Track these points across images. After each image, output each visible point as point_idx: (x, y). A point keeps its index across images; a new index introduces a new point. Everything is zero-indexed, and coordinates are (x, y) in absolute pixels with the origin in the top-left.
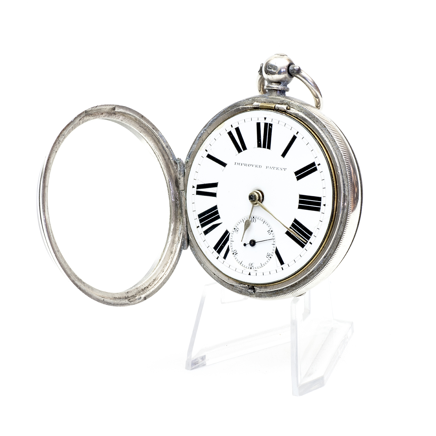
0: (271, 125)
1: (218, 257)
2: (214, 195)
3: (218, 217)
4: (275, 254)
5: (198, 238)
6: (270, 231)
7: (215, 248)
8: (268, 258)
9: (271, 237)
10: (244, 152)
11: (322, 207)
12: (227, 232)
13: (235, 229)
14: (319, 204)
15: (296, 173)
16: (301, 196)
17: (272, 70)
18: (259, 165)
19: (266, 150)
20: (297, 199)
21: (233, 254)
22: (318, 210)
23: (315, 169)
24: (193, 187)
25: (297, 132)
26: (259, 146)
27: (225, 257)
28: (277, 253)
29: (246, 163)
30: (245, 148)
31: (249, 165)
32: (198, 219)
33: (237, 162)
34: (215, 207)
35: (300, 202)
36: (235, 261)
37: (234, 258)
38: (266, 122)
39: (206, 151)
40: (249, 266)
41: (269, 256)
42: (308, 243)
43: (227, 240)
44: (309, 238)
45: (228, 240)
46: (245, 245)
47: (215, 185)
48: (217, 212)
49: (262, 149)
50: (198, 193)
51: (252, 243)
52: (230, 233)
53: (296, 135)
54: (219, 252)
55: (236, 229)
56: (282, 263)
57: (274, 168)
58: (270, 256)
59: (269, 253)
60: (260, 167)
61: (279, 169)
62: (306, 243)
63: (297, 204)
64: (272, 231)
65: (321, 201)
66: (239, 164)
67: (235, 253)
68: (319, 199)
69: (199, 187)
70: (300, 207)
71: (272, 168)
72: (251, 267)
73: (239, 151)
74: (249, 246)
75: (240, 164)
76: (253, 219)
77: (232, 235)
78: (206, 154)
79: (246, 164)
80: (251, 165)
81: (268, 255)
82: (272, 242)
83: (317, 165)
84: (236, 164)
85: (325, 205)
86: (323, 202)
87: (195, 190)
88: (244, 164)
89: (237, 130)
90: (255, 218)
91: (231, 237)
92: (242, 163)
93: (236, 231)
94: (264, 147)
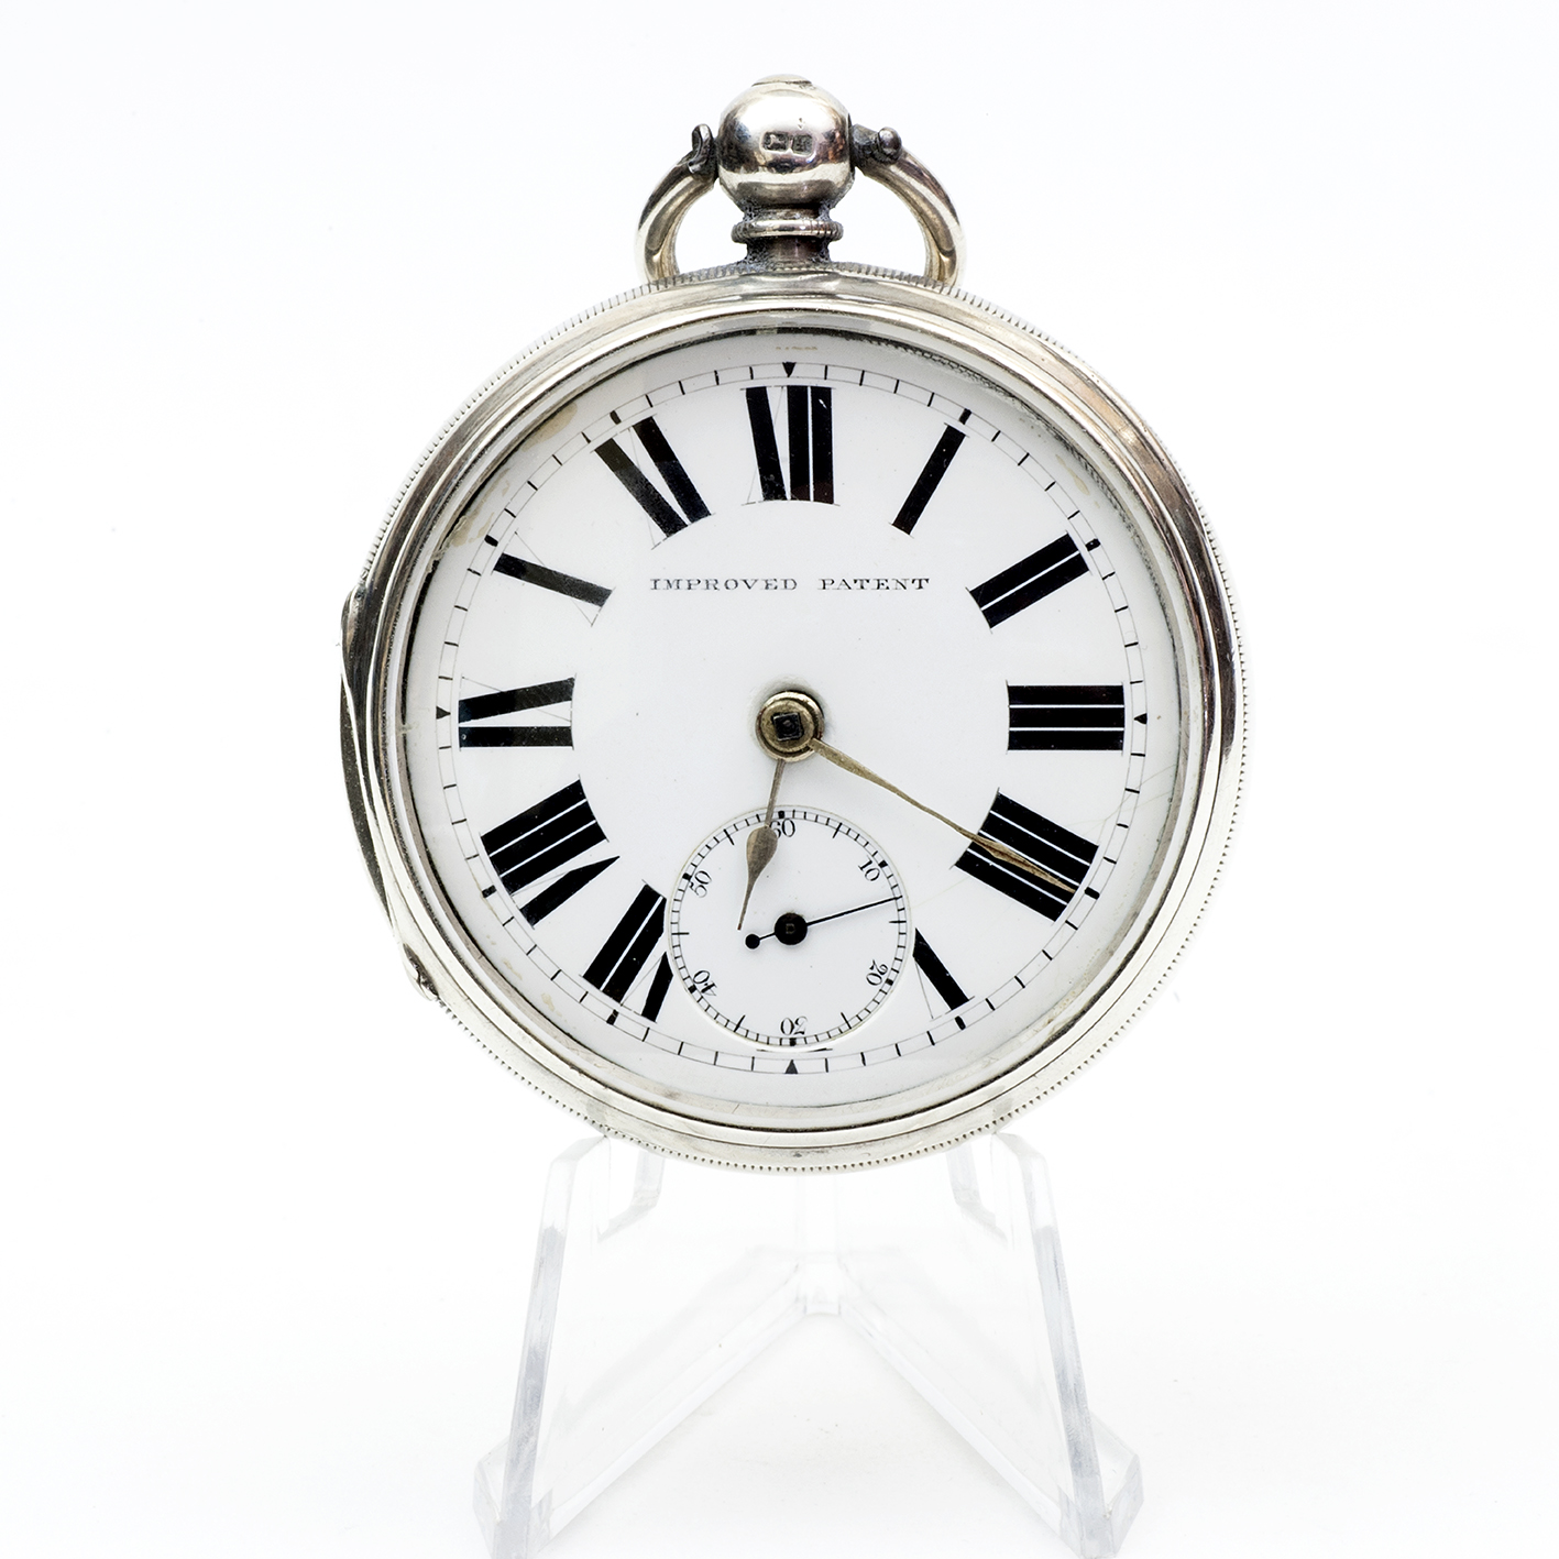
0: (823, 394)
1: (616, 1013)
2: (560, 737)
3: (596, 835)
4: (911, 962)
5: (493, 944)
6: (875, 865)
7: (594, 975)
8: (879, 987)
9: (881, 889)
10: (693, 531)
11: (1131, 729)
12: (648, 896)
13: (686, 877)
14: (1118, 718)
15: (981, 594)
16: (1016, 694)
17: (789, 150)
18: (781, 577)
19: (811, 507)
20: (1002, 707)
21: (692, 989)
22: (1114, 742)
23: (1078, 567)
24: (441, 713)
25: (961, 412)
26: (772, 490)
27: (651, 1010)
28: (925, 956)
29: (711, 577)
30: (697, 509)
31: (731, 584)
32: (485, 857)
33: (663, 576)
34: (575, 791)
35: (1016, 718)
36: (708, 1020)
37: (698, 1010)
38: (794, 381)
39: (491, 541)
40: (782, 1035)
41: (882, 977)
42: (1080, 892)
43: (656, 929)
44: (1079, 873)
45: (660, 931)
46: (753, 942)
47: (559, 692)
48: (586, 813)
49: (789, 508)
50: (473, 738)
51: (791, 928)
52: (664, 900)
53: (959, 427)
54: (617, 991)
55: (693, 879)
56: (953, 995)
57: (862, 584)
58: (884, 978)
59: (878, 965)
60: (791, 584)
61: (891, 584)
62: (1068, 897)
63: (1003, 728)
64: (883, 864)
65: (1122, 703)
66: (674, 586)
67: (700, 987)
68: (1116, 694)
69: (472, 708)
70: (1017, 742)
71: (851, 583)
72: (792, 1036)
73: (670, 524)
74: (772, 946)
75: (684, 585)
76: (781, 821)
77: (676, 906)
78: (494, 555)
79: (712, 582)
80: (741, 584)
81: (875, 971)
82: (890, 911)
83: (1082, 550)
84: (662, 584)
85: (1143, 719)
86: (1132, 707)
87: (452, 726)
88: (703, 584)
89: (649, 432)
90: (788, 815)
91: (675, 918)
92: (694, 577)
93: (697, 884)
94: (800, 493)
